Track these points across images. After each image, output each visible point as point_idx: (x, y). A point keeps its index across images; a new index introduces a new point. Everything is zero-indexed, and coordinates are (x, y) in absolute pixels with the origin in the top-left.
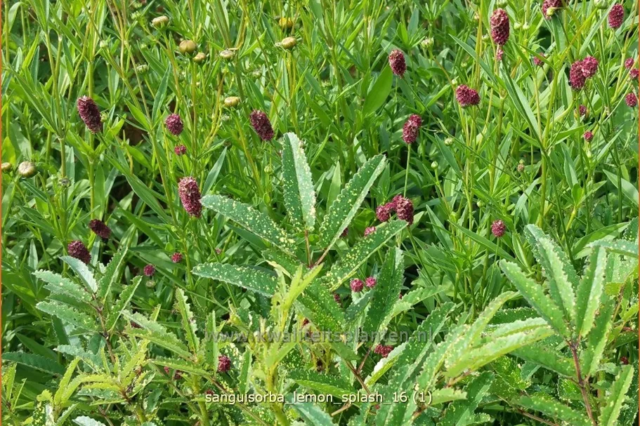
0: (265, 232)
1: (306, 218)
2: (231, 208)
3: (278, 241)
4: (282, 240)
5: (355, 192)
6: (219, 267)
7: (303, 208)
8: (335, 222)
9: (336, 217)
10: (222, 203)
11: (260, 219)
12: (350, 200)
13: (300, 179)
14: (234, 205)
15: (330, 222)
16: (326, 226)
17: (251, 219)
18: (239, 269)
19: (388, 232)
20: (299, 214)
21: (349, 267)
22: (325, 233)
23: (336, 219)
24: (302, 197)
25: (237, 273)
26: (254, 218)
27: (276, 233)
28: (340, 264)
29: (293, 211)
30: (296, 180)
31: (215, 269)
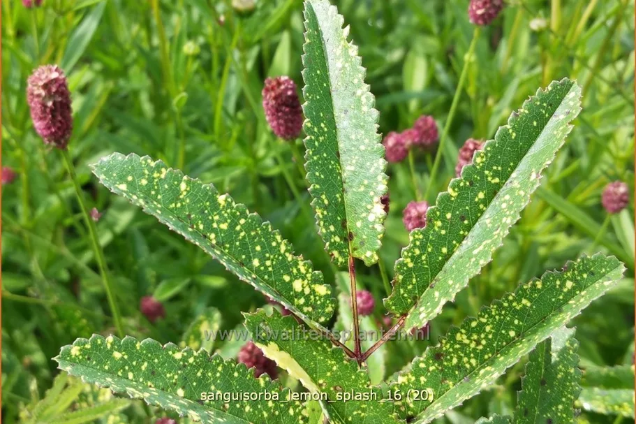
0: (256, 263)
1: (355, 225)
2: (175, 194)
3: (289, 286)
4: (297, 285)
5: (496, 174)
6: (128, 348)
7: (349, 197)
8: (437, 249)
9: (440, 236)
10: (151, 180)
11: (247, 228)
12: (481, 195)
13: (344, 123)
14: (183, 186)
15: (423, 247)
16: (413, 258)
17: (224, 226)
18: (178, 356)
19: (569, 284)
20: (338, 213)
21: (459, 367)
22: (408, 274)
23: (441, 240)
24: (348, 168)
25: (173, 365)
26: (232, 226)
27: (285, 267)
28: (437, 357)
29: (326, 208)
30: (332, 123)
31: (117, 355)
